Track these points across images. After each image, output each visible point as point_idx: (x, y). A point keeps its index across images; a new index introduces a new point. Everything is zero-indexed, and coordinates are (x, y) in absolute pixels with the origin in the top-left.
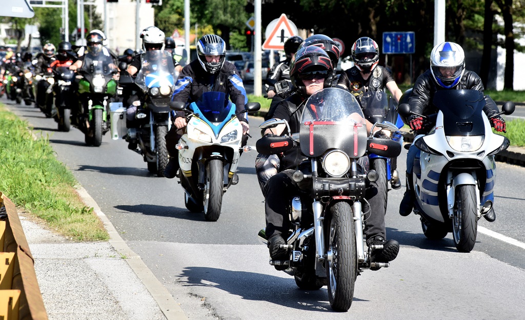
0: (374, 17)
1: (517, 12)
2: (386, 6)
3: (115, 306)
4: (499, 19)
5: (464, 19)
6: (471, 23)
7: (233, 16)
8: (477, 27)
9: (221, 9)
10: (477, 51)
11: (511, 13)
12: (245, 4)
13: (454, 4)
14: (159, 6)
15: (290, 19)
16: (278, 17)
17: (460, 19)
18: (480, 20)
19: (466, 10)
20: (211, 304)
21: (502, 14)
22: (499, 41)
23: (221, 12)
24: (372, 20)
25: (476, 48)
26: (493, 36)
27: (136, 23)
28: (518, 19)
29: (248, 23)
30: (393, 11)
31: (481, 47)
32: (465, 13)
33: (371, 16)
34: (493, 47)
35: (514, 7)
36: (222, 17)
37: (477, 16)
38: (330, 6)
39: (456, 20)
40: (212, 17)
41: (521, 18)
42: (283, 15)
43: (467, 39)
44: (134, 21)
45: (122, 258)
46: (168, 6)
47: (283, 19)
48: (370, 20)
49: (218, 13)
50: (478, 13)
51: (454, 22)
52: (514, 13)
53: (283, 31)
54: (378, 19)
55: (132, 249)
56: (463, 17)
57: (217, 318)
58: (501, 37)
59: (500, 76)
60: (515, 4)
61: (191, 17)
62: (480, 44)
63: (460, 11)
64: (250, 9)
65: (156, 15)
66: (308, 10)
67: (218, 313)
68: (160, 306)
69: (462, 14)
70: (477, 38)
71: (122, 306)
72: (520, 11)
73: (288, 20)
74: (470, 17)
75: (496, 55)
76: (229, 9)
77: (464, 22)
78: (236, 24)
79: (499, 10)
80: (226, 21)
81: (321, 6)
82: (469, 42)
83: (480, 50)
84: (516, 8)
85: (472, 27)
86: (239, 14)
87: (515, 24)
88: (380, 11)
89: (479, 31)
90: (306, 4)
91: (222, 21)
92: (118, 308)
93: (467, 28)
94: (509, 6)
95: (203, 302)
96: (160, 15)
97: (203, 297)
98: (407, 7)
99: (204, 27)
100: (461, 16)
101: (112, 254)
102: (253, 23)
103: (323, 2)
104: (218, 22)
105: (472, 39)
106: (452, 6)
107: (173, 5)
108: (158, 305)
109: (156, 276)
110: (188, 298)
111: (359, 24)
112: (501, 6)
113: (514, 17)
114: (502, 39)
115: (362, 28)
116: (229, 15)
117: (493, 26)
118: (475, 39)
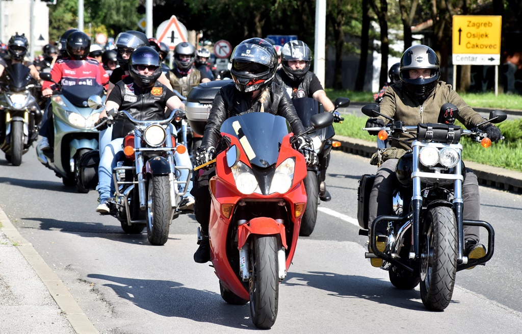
0: (260, 21)
1: (392, 20)
2: (271, 10)
3: (6, 290)
4: (376, 26)
5: (343, 25)
6: (348, 28)
7: (125, 16)
8: (355, 32)
9: (113, 9)
10: (355, 55)
11: (386, 20)
12: (137, 5)
13: (334, 10)
14: (53, 5)
15: (179, 20)
16: (168, 18)
17: (339, 24)
18: (357, 26)
19: (345, 16)
20: (100, 289)
21: (378, 21)
22: (375, 46)
23: (114, 12)
24: (258, 24)
25: (354, 52)
26: (370, 41)
27: (31, 21)
28: (392, 26)
29: (140, 25)
30: (277, 16)
31: (358, 51)
32: (344, 19)
33: (257, 19)
34: (369, 52)
35: (389, 14)
36: (115, 18)
37: (354, 23)
38: (218, 10)
39: (336, 25)
40: (105, 17)
41: (395, 25)
42: (174, 17)
43: (345, 44)
44: (28, 18)
45: (14, 245)
46: (63, 5)
47: (174, 21)
48: (255, 24)
49: (111, 14)
50: (356, 19)
51: (334, 27)
52: (389, 20)
53: (173, 33)
54: (263, 22)
55: (24, 236)
56: (343, 22)
57: (105, 303)
58: (377, 42)
59: (376, 79)
60: (390, 12)
61: (85, 17)
62: (358, 48)
63: (340, 16)
64: (142, 10)
65: (50, 14)
66: (196, 12)
67: (106, 298)
68: (50, 291)
69: (341, 19)
70: (355, 43)
71: (13, 290)
72: (394, 18)
73: (178, 22)
74: (348, 23)
75: (372, 59)
76: (122, 10)
77: (343, 28)
78: (128, 25)
79: (376, 17)
80: (119, 21)
81: (209, 9)
82: (347, 47)
83: (357, 54)
84: (391, 15)
85: (351, 32)
86: (131, 15)
87: (390, 31)
88: (265, 15)
89: (357, 37)
90: (195, 7)
91: (115, 21)
92: (9, 293)
93: (346, 34)
94: (384, 12)
95: (92, 288)
96: (54, 14)
97: (91, 283)
98: (290, 12)
99: (98, 26)
101: (4, 241)
102: (144, 24)
103: (211, 5)
104: (112, 22)
105: (350, 43)
106: (333, 12)
107: (67, 5)
108: (47, 290)
109: (47, 263)
110: (78, 283)
111: (246, 28)
112: (377, 14)
113: (389, 24)
114: (377, 45)
115: (248, 31)
116: (122, 16)
117: (370, 31)
118: (353, 44)
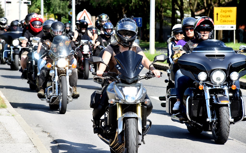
0: (125, 11)
2: (130, 6)
3: (9, 137)
4: (178, 13)
5: (163, 12)
6: (166, 14)
7: (63, 10)
8: (169, 15)
9: (57, 7)
11: (183, 10)
12: (68, 5)
13: (159, 5)
14: (30, 5)
15: (87, 11)
16: (83, 10)
17: (161, 12)
18: (170, 12)
19: (164, 8)
20: (52, 136)
21: (179, 10)
23: (57, 8)
24: (124, 12)
25: (168, 25)
26: (176, 20)
27: (19, 12)
28: (186, 12)
29: (69, 14)
30: (132, 8)
32: (163, 9)
33: (123, 10)
35: (184, 7)
36: (58, 11)
37: (168, 11)
38: (105, 6)
39: (160, 12)
40: (53, 10)
41: (187, 12)
42: (85, 10)
43: (164, 21)
45: (12, 116)
46: (34, 5)
47: (85, 12)
48: (122, 12)
50: (169, 10)
52: (184, 10)
53: (85, 17)
54: (126, 12)
55: (17, 112)
56: (163, 11)
57: (54, 142)
60: (185, 6)
61: (44, 10)
62: (170, 23)
63: (161, 8)
64: (70, 7)
65: (29, 9)
66: (95, 8)
68: (29, 137)
69: (162, 10)
71: (12, 136)
72: (187, 9)
74: (165, 11)
76: (61, 7)
77: (163, 14)
78: (64, 14)
79: (178, 8)
80: (60, 12)
81: (101, 6)
82: (165, 22)
83: (170, 26)
84: (185, 8)
85: (167, 16)
86: (65, 9)
87: (185, 15)
88: (127, 8)
89: (169, 18)
90: (95, 5)
91: (58, 12)
92: (10, 138)
93: (164, 16)
94: (182, 6)
95: (48, 135)
97: (48, 133)
98: (139, 6)
99: (50, 15)
100: (162, 11)
101: (8, 114)
102: (71, 13)
103: (102, 4)
104: (56, 12)
105: (166, 21)
106: (158, 6)
107: (36, 5)
108: (28, 136)
109: (28, 124)
110: (42, 133)
111: (118, 14)
112: (179, 7)
113: (184, 12)
114: (179, 21)
115: (119, 16)
116: (61, 10)
117: (176, 15)
118: (168, 21)
